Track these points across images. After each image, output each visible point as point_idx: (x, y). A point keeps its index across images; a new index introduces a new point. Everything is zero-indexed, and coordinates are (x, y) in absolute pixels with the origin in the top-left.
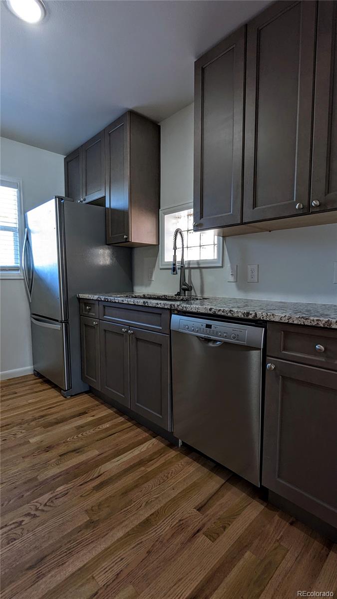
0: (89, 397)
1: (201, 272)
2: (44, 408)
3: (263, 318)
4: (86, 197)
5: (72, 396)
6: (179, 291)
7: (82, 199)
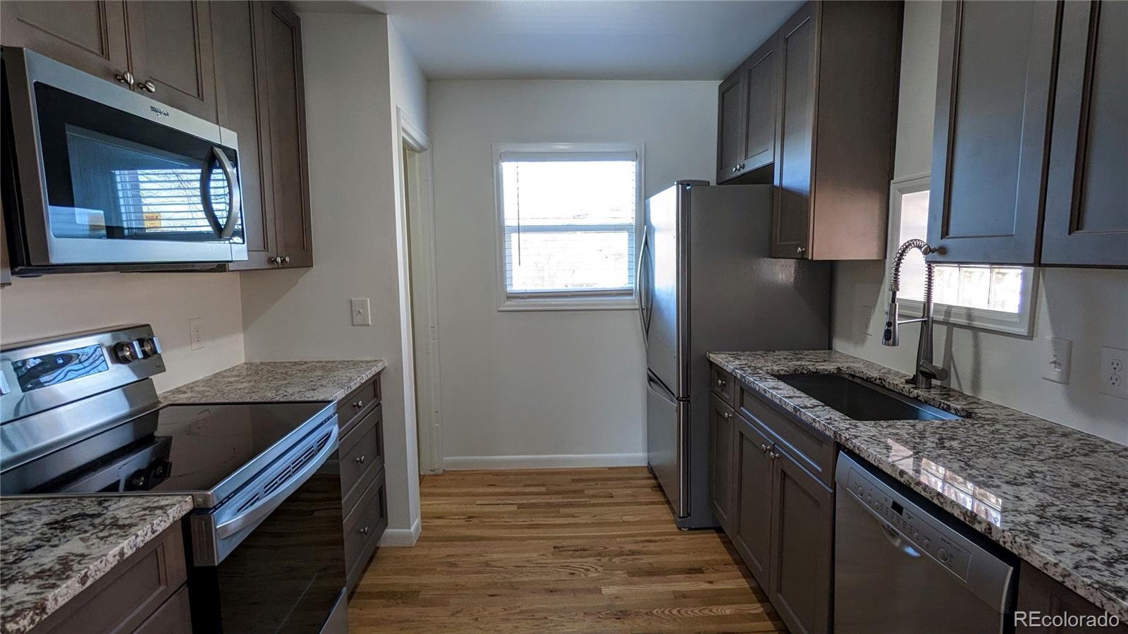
0: (719, 540)
1: (976, 338)
2: (640, 539)
3: (1004, 543)
4: (746, 162)
5: (690, 529)
6: (915, 373)
7: (738, 167)
